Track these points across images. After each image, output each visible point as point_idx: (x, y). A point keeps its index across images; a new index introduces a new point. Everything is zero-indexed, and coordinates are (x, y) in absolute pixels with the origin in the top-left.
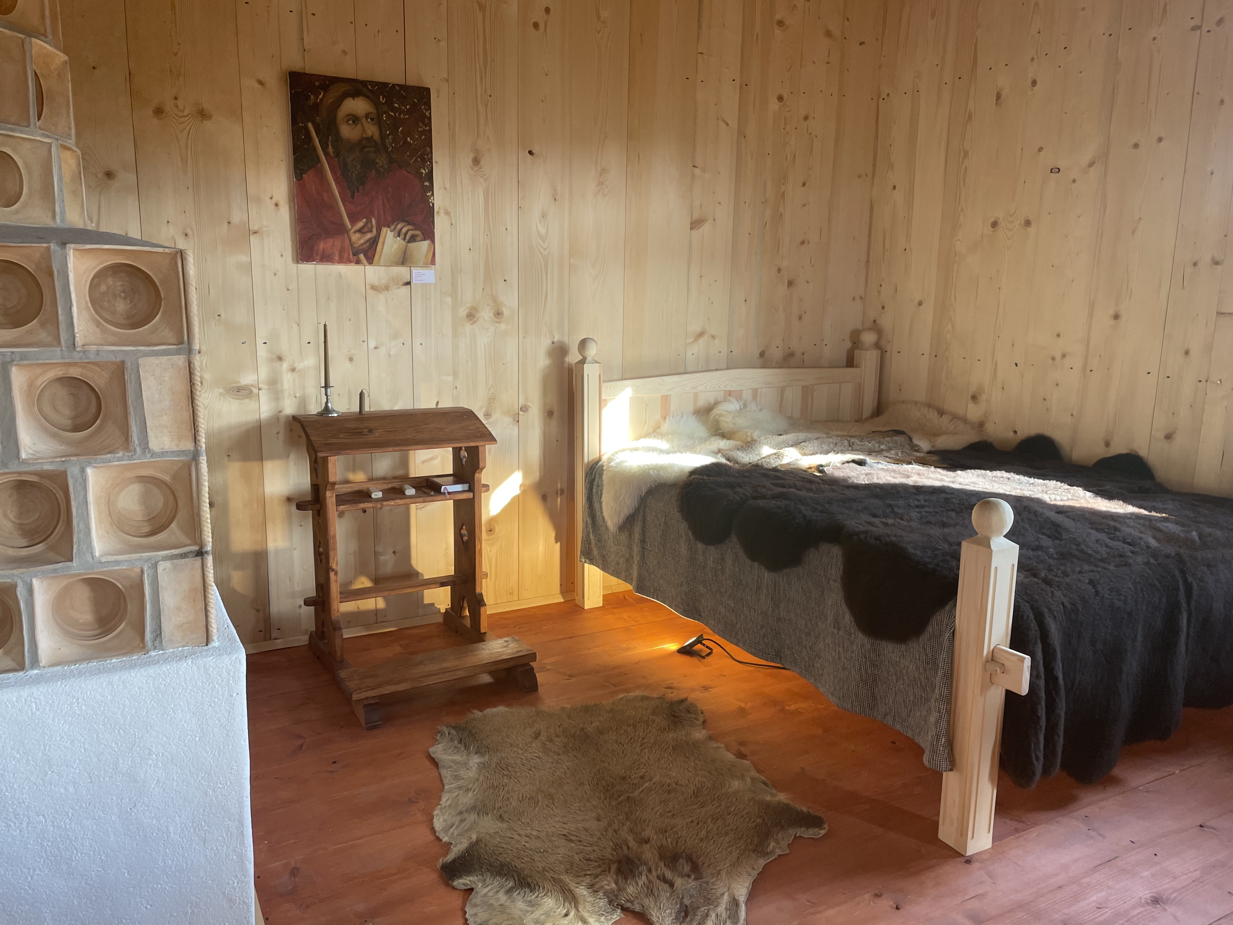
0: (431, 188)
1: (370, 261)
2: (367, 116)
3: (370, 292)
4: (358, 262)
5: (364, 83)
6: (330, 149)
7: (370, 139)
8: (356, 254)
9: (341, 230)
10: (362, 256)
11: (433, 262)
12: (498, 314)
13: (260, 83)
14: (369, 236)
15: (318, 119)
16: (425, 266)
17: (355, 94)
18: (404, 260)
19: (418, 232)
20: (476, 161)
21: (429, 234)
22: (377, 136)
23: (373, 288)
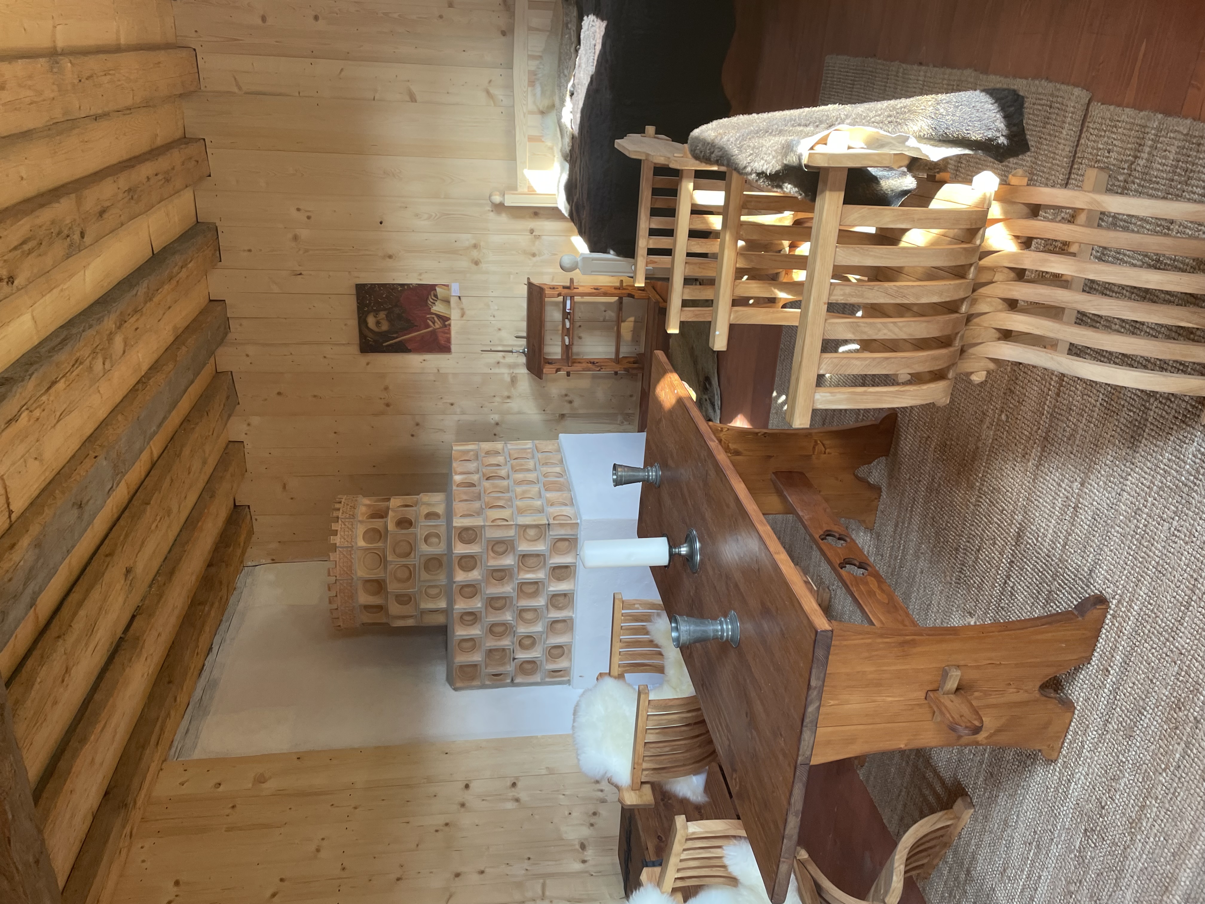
0: (408, 285)
1: (449, 319)
2: (375, 317)
3: (464, 318)
4: (450, 325)
5: (360, 318)
6: (395, 335)
7: (387, 316)
8: (445, 326)
9: (434, 333)
10: (446, 323)
11: (447, 286)
12: (475, 246)
13: (368, 364)
14: (436, 319)
15: (381, 341)
16: (449, 290)
17: (366, 323)
18: (447, 301)
19: (432, 293)
20: (390, 257)
21: (433, 287)
22: (385, 312)
23: (462, 316)
